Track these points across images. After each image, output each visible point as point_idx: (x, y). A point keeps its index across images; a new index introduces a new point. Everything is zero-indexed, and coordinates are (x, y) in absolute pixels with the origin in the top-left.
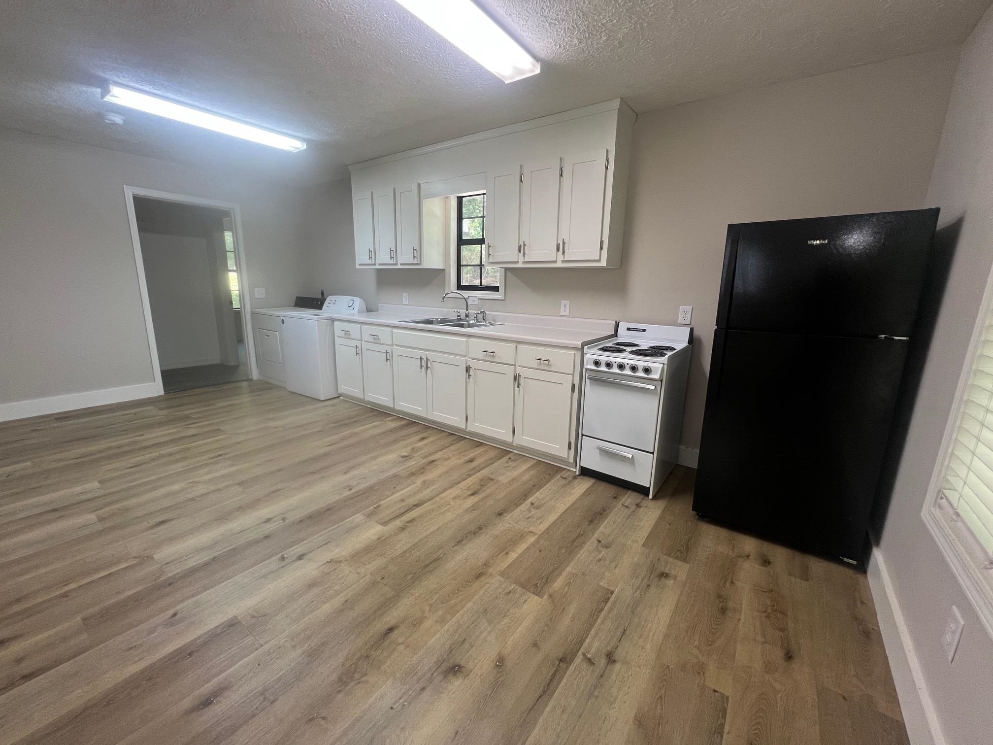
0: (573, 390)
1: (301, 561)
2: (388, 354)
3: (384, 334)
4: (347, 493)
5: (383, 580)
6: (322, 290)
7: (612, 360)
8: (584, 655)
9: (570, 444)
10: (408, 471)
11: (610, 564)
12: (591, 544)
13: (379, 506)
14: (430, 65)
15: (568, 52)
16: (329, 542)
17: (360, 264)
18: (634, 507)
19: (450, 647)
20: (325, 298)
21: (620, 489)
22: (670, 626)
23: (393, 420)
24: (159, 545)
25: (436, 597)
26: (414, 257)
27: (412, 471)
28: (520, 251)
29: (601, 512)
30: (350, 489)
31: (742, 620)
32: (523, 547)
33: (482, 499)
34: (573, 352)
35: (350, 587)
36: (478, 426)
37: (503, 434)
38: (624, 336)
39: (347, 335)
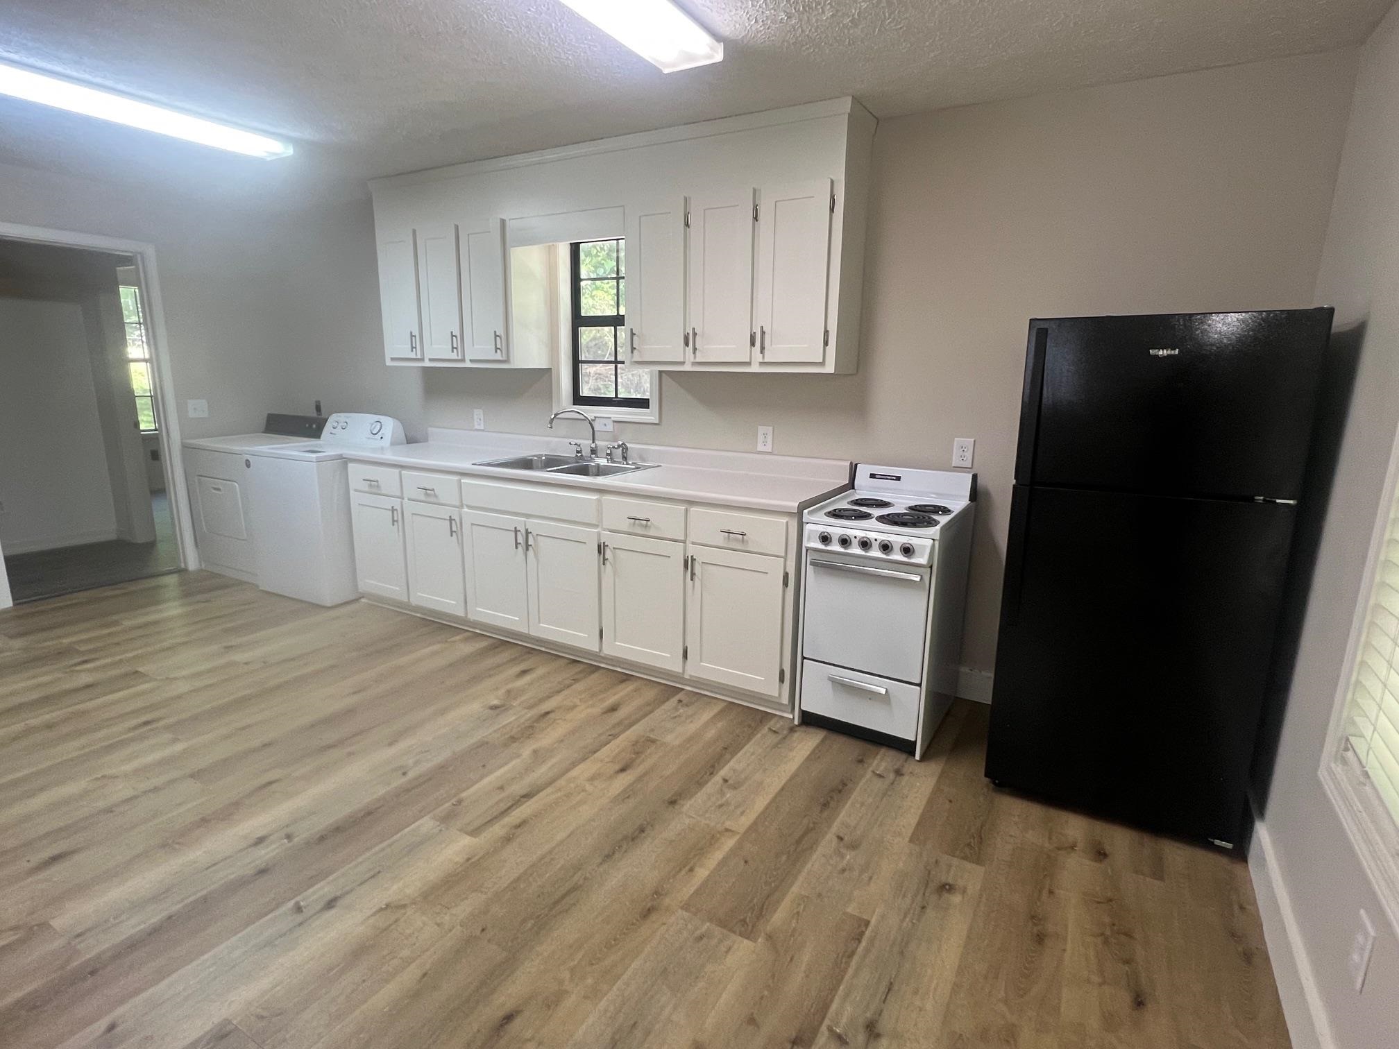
0: (786, 584)
1: (332, 912)
2: (453, 522)
3: (445, 486)
4: (399, 782)
5: (485, 932)
6: (316, 402)
7: (851, 533)
8: (830, 1029)
9: (782, 673)
10: (505, 734)
11: (860, 876)
12: (827, 843)
13: (460, 802)
14: (533, 37)
15: (769, 30)
16: (379, 872)
17: (393, 359)
18: (892, 776)
19: (612, 1038)
20: (324, 416)
21: (869, 746)
22: (960, 971)
23: (466, 640)
24: (58, 899)
25: (580, 955)
26: (497, 349)
27: (512, 733)
28: (687, 344)
29: (841, 787)
30: (404, 774)
31: (1069, 952)
32: (718, 856)
33: (640, 779)
34: (784, 520)
35: (427, 950)
36: (621, 647)
37: (665, 658)
38: (865, 488)
39: (374, 486)
